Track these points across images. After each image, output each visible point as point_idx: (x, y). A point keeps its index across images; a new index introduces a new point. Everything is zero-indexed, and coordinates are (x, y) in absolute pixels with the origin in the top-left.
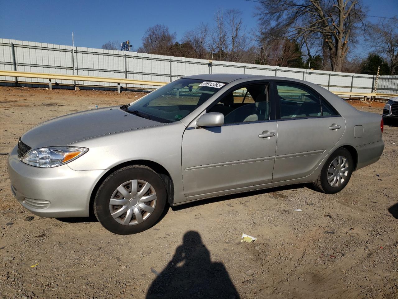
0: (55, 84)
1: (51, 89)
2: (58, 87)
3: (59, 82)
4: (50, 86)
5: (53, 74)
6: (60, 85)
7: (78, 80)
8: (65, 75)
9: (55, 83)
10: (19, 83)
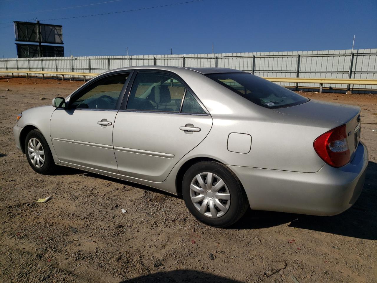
0: (329, 89)
1: (320, 93)
2: (331, 91)
3: (333, 86)
4: (321, 90)
5: (324, 79)
6: (334, 90)
7: (353, 84)
8: (334, 79)
9: (329, 87)
10: (299, 88)
